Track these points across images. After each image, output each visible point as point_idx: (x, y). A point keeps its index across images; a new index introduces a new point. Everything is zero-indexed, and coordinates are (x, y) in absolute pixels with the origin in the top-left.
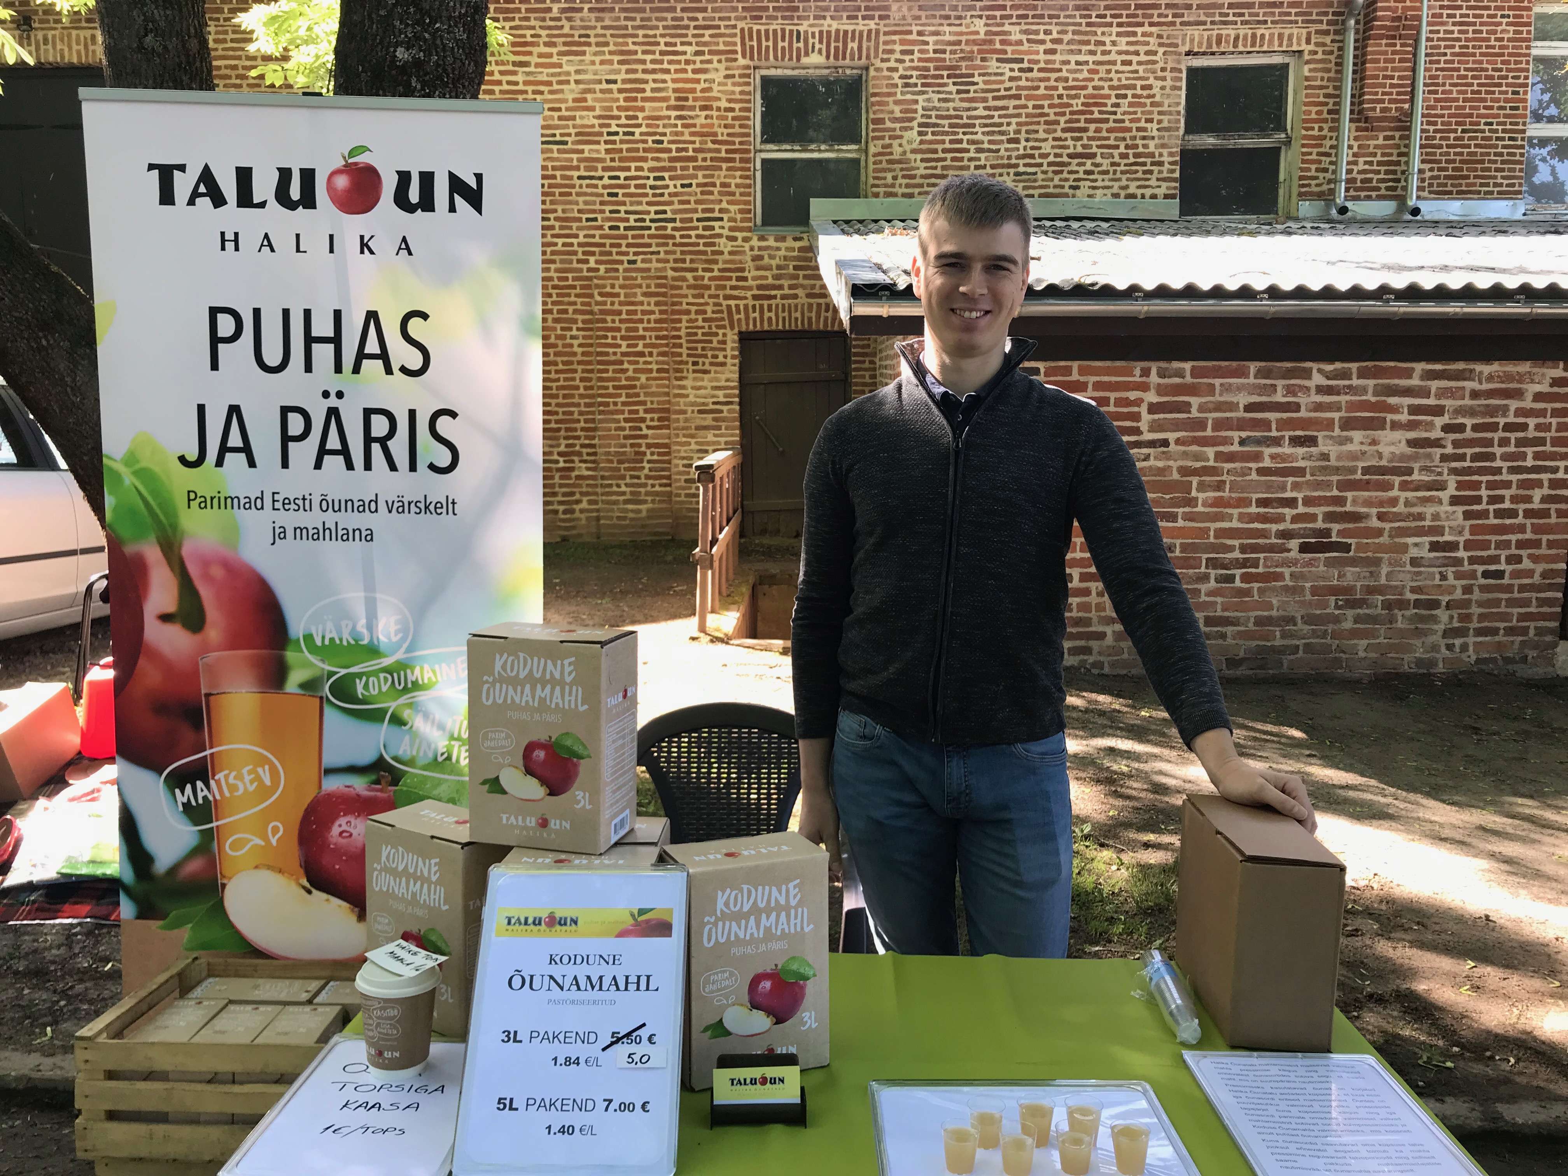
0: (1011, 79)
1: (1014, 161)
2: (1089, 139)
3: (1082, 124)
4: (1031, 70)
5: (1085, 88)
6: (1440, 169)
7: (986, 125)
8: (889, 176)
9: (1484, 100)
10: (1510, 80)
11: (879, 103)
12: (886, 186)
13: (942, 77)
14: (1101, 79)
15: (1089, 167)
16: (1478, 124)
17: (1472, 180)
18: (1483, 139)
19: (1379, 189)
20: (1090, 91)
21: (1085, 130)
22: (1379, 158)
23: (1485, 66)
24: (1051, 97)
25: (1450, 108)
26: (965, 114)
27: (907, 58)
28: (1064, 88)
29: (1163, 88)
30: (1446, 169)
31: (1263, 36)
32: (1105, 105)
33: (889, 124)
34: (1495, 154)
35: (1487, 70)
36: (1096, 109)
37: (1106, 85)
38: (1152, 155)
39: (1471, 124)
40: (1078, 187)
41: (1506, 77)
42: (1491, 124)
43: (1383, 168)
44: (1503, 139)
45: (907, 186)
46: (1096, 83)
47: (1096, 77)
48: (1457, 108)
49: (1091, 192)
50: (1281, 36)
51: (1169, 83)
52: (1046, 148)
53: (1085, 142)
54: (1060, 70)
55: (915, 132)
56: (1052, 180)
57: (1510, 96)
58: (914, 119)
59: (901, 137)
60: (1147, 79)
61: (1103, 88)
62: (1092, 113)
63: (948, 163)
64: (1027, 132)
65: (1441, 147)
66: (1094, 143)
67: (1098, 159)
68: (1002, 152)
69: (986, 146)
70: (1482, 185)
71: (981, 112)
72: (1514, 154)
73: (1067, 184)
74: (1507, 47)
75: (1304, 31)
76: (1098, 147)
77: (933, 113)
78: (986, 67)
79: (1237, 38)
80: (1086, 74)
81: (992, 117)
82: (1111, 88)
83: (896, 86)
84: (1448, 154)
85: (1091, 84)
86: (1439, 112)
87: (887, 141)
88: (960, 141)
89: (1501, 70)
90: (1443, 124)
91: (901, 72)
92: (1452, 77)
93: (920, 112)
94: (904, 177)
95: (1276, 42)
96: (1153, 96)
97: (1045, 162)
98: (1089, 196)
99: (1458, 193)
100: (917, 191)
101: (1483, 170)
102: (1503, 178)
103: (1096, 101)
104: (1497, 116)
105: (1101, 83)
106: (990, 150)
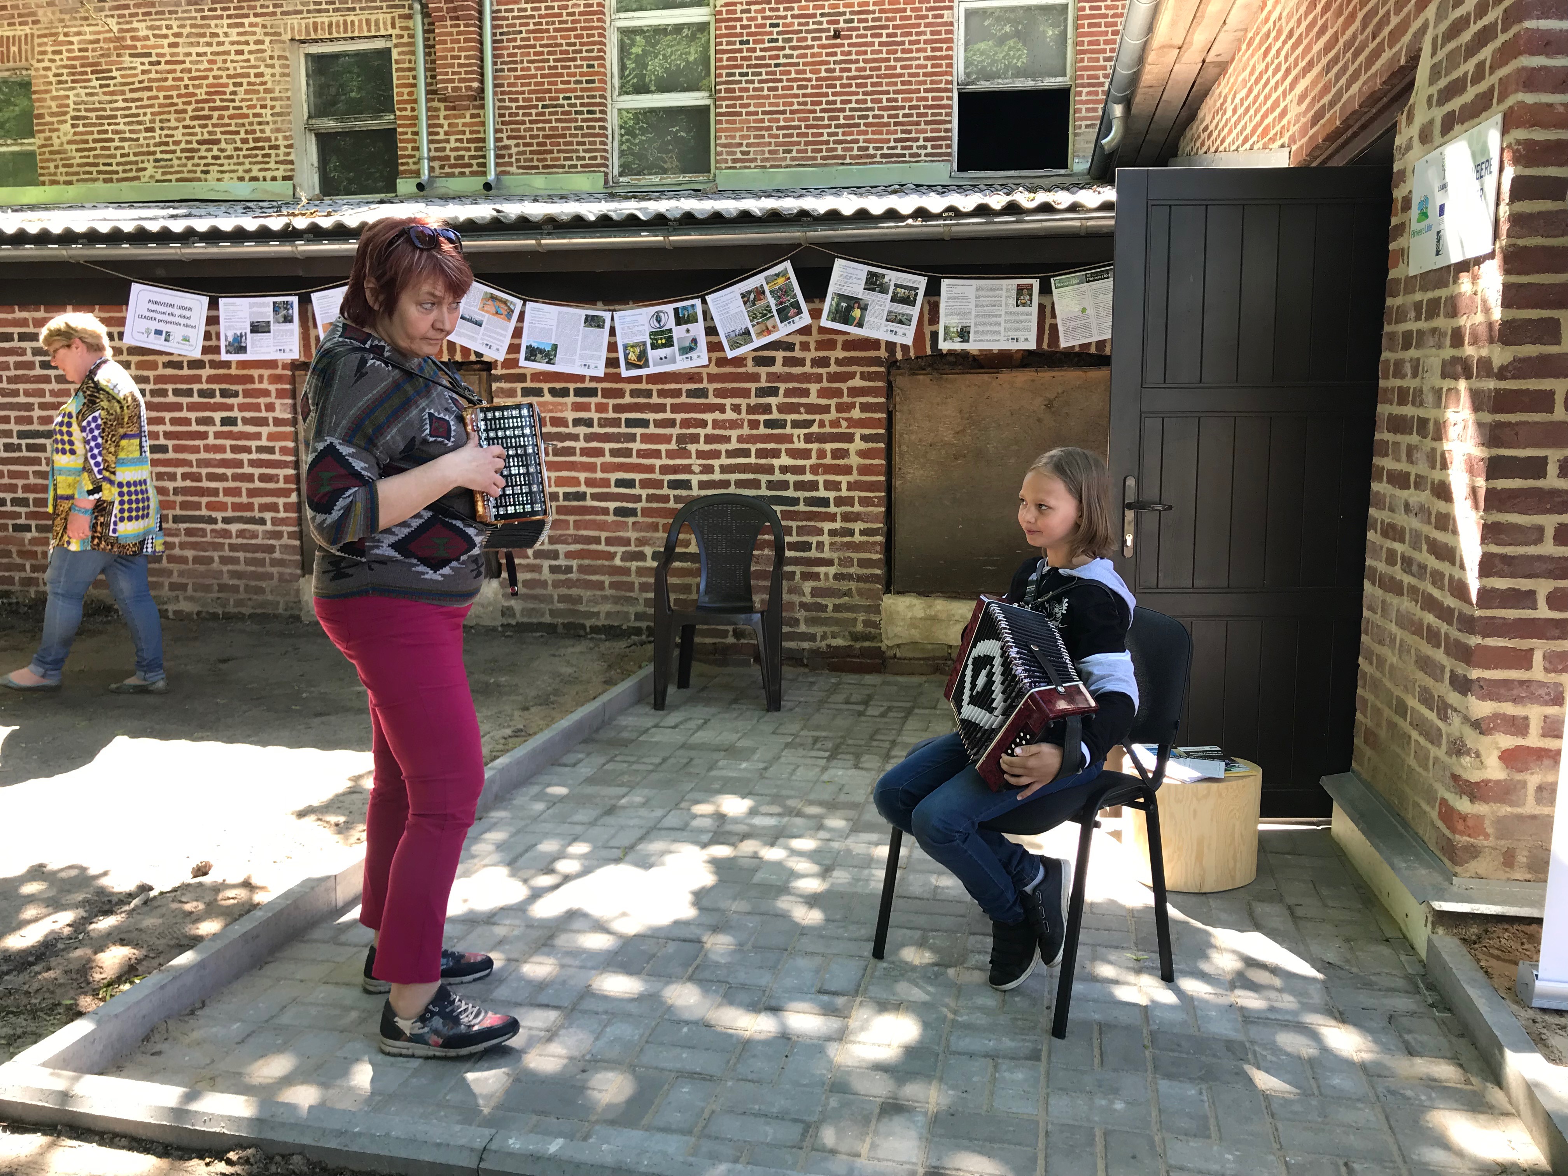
0: (144, 72)
1: (152, 149)
2: (214, 125)
3: (206, 112)
4: (159, 63)
5: (206, 78)
6: (525, 145)
7: (126, 116)
8: (52, 165)
9: (562, 75)
10: (584, 54)
11: (39, 100)
12: (50, 174)
13: (86, 73)
14: (219, 69)
15: (215, 152)
16: (557, 99)
17: (556, 155)
18: (563, 113)
19: (470, 166)
20: (211, 80)
21: (210, 117)
22: (468, 136)
23: (559, 41)
24: (178, 88)
25: (529, 84)
26: (108, 106)
27: (57, 57)
28: (190, 79)
29: (273, 75)
30: (531, 145)
31: (352, 22)
32: (224, 93)
33: (48, 119)
34: (576, 128)
35: (561, 45)
36: (217, 97)
37: (224, 74)
38: (268, 139)
39: (551, 99)
40: (207, 172)
41: (581, 51)
42: (569, 98)
43: (472, 145)
44: (582, 113)
45: (67, 174)
46: (215, 73)
47: (215, 67)
48: (536, 84)
49: (220, 176)
50: (368, 22)
51: (277, 70)
52: (178, 135)
53: (210, 128)
54: (184, 62)
55: (68, 125)
56: (185, 165)
57: (585, 69)
58: (67, 113)
59: (58, 130)
60: (258, 67)
61: (221, 77)
62: (214, 101)
63: (98, 152)
64: (161, 121)
65: (524, 122)
66: (218, 130)
67: (223, 145)
68: (142, 141)
69: (128, 135)
70: (565, 159)
71: (121, 104)
72: (594, 128)
73: (199, 169)
74: (579, 21)
75: (389, 16)
76: (222, 133)
77: (82, 107)
78: (121, 62)
79: (330, 25)
80: (206, 65)
81: (130, 108)
82: (229, 77)
83: (51, 83)
84: (531, 129)
85: (211, 74)
86: (519, 89)
87: (47, 134)
88: (106, 132)
89: (574, 44)
90: (524, 100)
91: (54, 71)
92: (529, 54)
93: (72, 106)
94: (64, 166)
95: (365, 28)
96: (265, 83)
97: (178, 148)
98: (218, 180)
99: (544, 167)
100: (75, 178)
101: (565, 144)
102: (585, 151)
103: (216, 90)
104: (574, 90)
105: (220, 73)
106: (131, 139)
